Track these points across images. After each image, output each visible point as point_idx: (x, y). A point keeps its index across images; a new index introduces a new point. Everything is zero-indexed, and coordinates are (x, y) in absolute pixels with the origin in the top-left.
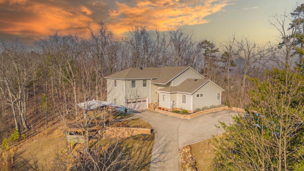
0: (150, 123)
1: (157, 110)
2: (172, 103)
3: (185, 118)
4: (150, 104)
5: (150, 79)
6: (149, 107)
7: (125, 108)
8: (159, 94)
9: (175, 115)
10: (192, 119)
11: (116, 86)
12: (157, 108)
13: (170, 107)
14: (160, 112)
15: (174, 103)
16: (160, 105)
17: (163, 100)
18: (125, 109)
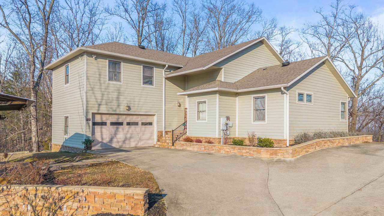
0: (152, 172)
1: (180, 144)
2: (223, 120)
3: (276, 158)
4: (164, 133)
5: (164, 66)
6: (158, 141)
7: (85, 138)
8: (186, 109)
9: (236, 150)
10: (298, 159)
11: (67, 82)
12: (181, 139)
13: (219, 134)
14: (188, 149)
15: (230, 124)
16: (190, 133)
17: (199, 118)
18: (85, 140)
